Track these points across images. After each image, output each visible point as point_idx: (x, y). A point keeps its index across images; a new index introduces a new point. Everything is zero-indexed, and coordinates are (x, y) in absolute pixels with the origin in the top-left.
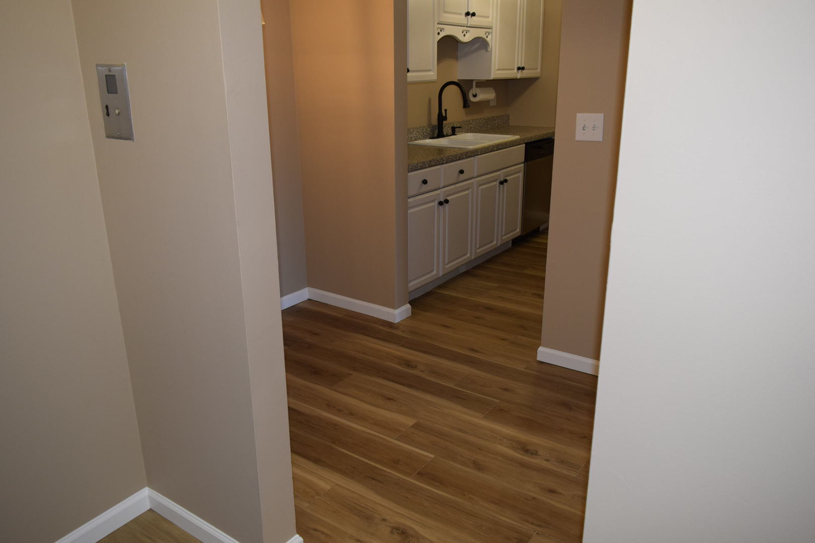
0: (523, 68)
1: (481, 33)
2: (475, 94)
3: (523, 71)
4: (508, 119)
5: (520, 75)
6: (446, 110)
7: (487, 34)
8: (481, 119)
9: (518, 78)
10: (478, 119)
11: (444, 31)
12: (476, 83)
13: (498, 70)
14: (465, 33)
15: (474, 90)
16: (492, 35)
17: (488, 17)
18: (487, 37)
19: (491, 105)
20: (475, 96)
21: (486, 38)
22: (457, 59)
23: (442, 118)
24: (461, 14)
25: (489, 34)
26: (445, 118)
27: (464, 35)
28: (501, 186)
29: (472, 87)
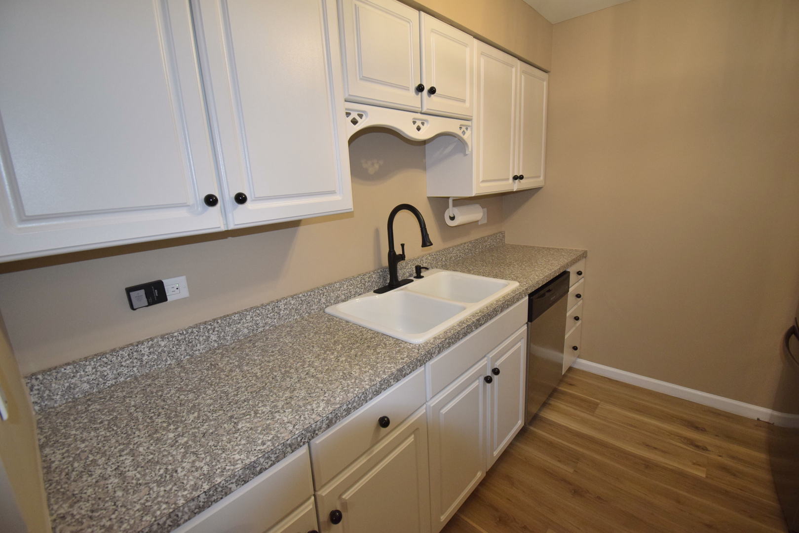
0: (521, 177)
1: (452, 126)
2: (452, 216)
3: (521, 181)
4: (504, 237)
5: (516, 186)
6: (403, 245)
7: (464, 128)
8: (465, 243)
9: (514, 191)
10: (461, 244)
11: (367, 116)
12: (453, 200)
13: (483, 181)
14: (419, 123)
15: (451, 211)
16: (471, 130)
17: (464, 101)
18: (464, 133)
19: (479, 224)
20: (452, 218)
21: (461, 135)
22: (424, 168)
23: (395, 259)
24: (407, 89)
25: (467, 129)
26: (402, 257)
27: (419, 129)
28: (488, 385)
29: (448, 207)
